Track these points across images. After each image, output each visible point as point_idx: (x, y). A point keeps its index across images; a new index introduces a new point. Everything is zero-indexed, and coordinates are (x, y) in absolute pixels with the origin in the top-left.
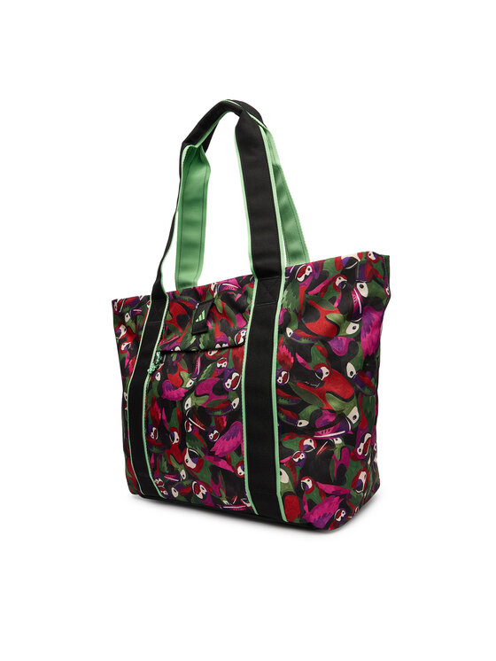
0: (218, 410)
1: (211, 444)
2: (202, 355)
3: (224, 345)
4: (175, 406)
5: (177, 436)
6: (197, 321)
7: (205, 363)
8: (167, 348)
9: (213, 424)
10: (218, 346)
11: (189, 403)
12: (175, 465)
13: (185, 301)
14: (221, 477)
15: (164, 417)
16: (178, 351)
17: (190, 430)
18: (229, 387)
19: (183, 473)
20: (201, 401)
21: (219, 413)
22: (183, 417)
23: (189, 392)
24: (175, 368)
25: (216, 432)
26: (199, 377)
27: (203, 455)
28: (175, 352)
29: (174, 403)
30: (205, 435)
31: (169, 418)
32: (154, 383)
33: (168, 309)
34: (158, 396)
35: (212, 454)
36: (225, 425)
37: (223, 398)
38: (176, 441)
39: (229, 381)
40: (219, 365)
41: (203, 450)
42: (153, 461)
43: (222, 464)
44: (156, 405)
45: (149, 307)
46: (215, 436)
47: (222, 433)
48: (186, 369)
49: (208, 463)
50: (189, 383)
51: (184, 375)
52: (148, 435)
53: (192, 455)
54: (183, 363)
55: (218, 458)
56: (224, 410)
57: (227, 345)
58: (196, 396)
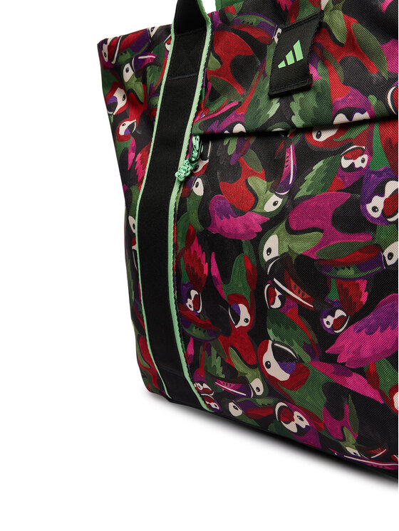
0: (347, 265)
1: (327, 338)
2: (297, 139)
3: (358, 116)
4: (240, 251)
5: (244, 312)
6: (282, 65)
7: (307, 158)
8: (214, 128)
9: (333, 295)
10: (341, 118)
11: (273, 246)
12: (240, 366)
13: (250, 26)
14: (350, 408)
15: (215, 272)
16: (240, 134)
17: (277, 304)
18: (376, 215)
19: (257, 384)
20: (303, 245)
21: (350, 273)
22: (259, 276)
23: (271, 223)
24: (236, 170)
25: (339, 313)
26: (293, 189)
27: (307, 358)
28: (232, 135)
29: (237, 246)
30: (314, 318)
31: (226, 275)
32: (190, 202)
33: (211, 49)
34: (199, 227)
35: (332, 359)
36: (364, 299)
37: (361, 240)
38: (242, 323)
39: (378, 202)
40: (346, 163)
41: (307, 348)
42: (191, 351)
43: (355, 383)
44: (196, 246)
45: (170, 47)
46: (339, 323)
47: (355, 316)
48: (261, 171)
49: (320, 375)
50: (272, 203)
51: (258, 184)
52: (181, 301)
53: (280, 356)
54: (252, 159)
55: (345, 370)
56: (361, 266)
57: (366, 115)
58: (291, 231)
